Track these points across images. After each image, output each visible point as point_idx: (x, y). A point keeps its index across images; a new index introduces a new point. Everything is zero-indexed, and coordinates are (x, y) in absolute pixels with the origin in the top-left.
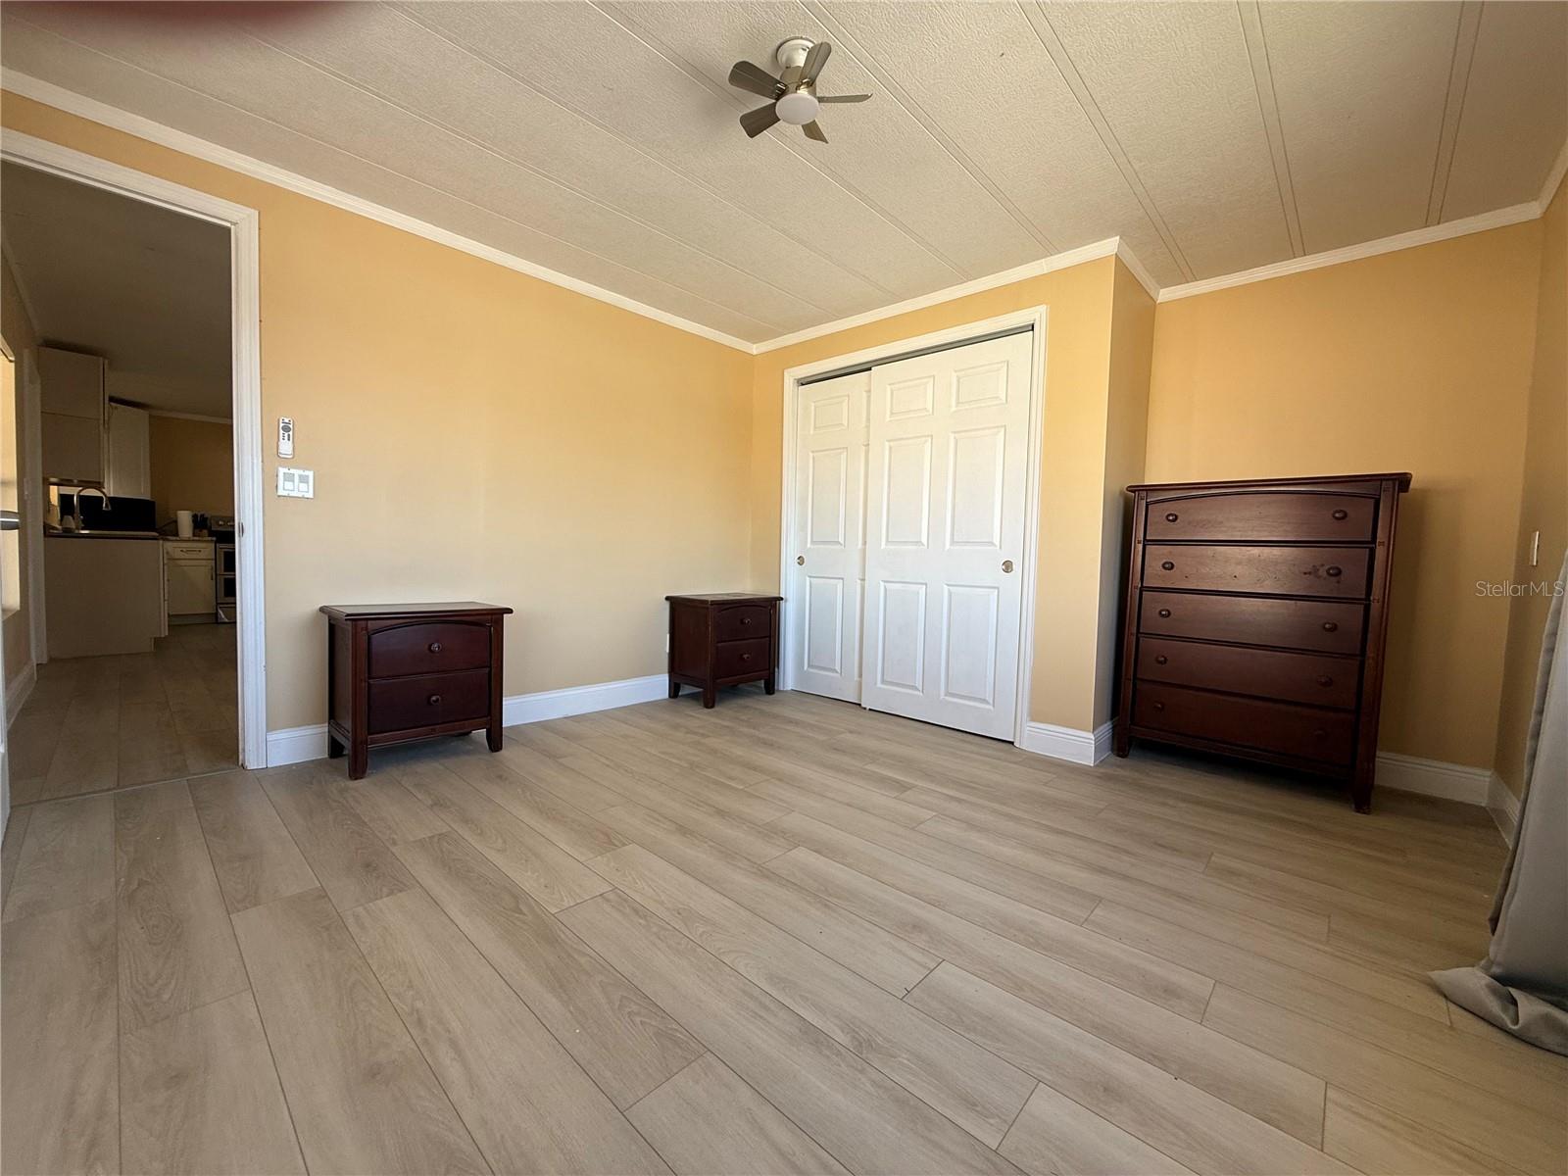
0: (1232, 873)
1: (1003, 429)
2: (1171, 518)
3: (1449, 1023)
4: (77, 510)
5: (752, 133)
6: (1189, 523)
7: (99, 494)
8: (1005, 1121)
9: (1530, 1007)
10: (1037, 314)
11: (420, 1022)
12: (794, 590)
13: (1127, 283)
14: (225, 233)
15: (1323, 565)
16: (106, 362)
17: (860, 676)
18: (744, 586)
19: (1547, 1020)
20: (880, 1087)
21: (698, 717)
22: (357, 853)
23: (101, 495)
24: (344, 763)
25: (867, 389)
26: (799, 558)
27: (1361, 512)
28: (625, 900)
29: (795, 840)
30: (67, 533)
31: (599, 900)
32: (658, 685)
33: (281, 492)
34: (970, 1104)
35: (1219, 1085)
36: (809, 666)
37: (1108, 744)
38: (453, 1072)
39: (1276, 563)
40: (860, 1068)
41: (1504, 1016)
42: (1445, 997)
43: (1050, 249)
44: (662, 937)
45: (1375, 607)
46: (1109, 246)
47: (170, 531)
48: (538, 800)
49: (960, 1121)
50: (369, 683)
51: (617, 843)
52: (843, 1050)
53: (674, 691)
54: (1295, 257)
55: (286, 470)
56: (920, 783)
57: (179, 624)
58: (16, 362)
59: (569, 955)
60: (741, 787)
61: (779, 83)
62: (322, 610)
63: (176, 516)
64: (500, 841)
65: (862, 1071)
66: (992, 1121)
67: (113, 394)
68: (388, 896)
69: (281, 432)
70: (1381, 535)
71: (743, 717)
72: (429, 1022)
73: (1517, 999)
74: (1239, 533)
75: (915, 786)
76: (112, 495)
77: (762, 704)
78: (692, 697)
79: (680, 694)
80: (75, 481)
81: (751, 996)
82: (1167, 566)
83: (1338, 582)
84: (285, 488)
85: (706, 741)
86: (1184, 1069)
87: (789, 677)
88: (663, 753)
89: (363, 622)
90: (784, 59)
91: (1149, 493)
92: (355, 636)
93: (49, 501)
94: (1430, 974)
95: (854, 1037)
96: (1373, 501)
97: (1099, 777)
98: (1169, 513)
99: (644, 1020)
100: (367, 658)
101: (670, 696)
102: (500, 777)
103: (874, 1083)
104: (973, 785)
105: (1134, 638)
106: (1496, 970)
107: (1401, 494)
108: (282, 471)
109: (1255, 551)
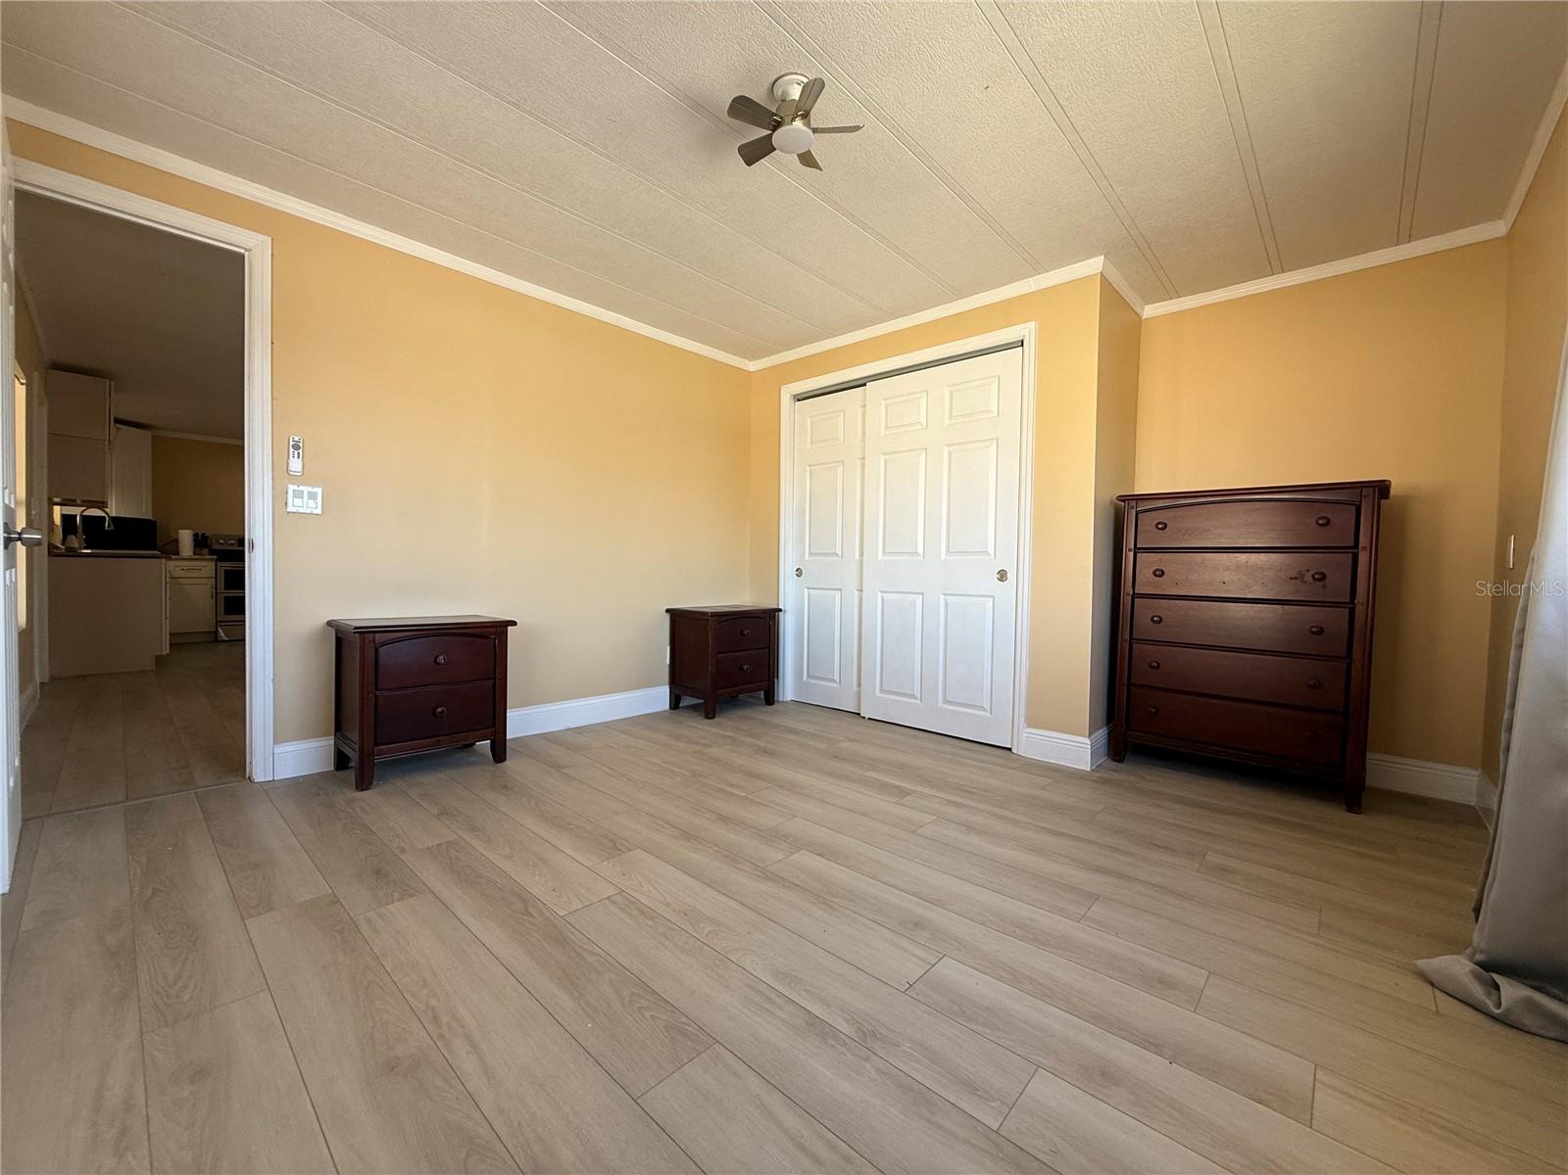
0: (1225, 870)
1: (995, 442)
2: (1160, 526)
3: (1434, 1009)
4: (80, 530)
5: (749, 163)
6: (1179, 531)
7: (103, 514)
8: (1005, 1104)
9: (1511, 991)
10: (1026, 330)
11: (436, 1019)
12: (792, 602)
13: (1111, 299)
14: (239, 260)
15: (1308, 570)
16: (113, 383)
17: (859, 685)
18: (744, 599)
19: (1528, 1003)
20: (884, 1074)
21: (699, 728)
22: (366, 860)
23: (104, 515)
24: (351, 775)
25: (862, 404)
26: (797, 570)
27: (1343, 518)
28: (633, 903)
29: (797, 844)
30: (71, 553)
31: (607, 901)
32: (659, 697)
33: (290, 508)
34: (972, 1088)
35: (1213, 1068)
36: (808, 676)
37: (1103, 750)
38: (469, 1065)
39: (1262, 569)
40: (864, 1056)
41: (1487, 1001)
42: (1432, 984)
43: (1037, 268)
44: (669, 936)
45: (1360, 611)
46: (1095, 265)
47: (171, 550)
48: (543, 808)
49: (963, 1105)
50: (376, 696)
51: (624, 850)
52: (848, 1041)
53: (675, 703)
54: (1273, 274)
55: (295, 487)
56: (919, 788)
57: (181, 642)
58: (26, 384)
59: (579, 955)
60: (743, 794)
61: (776, 115)
62: (330, 623)
63: (177, 534)
64: (507, 848)
65: (867, 1060)
66: (993, 1104)
67: (120, 416)
68: (399, 901)
69: (291, 450)
70: (1363, 541)
71: (744, 728)
72: (444, 1019)
73: (1499, 983)
74: (1227, 540)
75: (915, 792)
76: (114, 515)
77: (762, 713)
78: (693, 708)
79: (681, 705)
80: (79, 502)
81: (758, 991)
82: (1158, 573)
83: (1323, 587)
84: (295, 505)
85: (709, 750)
86: (1178, 1054)
87: (788, 688)
88: (665, 762)
89: (371, 635)
90: (779, 93)
91: (1139, 502)
92: (362, 649)
93: (53, 522)
94: (1419, 962)
95: (858, 1028)
96: (1354, 508)
97: (1097, 782)
98: (1158, 521)
99: (652, 1013)
100: (374, 668)
101: (671, 708)
102: (505, 787)
103: (879, 1071)
104: (973, 790)
105: (1127, 645)
106: (1479, 957)
107: (1383, 501)
108: (292, 488)
109: (1242, 557)
